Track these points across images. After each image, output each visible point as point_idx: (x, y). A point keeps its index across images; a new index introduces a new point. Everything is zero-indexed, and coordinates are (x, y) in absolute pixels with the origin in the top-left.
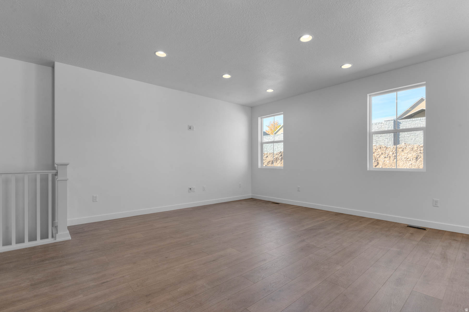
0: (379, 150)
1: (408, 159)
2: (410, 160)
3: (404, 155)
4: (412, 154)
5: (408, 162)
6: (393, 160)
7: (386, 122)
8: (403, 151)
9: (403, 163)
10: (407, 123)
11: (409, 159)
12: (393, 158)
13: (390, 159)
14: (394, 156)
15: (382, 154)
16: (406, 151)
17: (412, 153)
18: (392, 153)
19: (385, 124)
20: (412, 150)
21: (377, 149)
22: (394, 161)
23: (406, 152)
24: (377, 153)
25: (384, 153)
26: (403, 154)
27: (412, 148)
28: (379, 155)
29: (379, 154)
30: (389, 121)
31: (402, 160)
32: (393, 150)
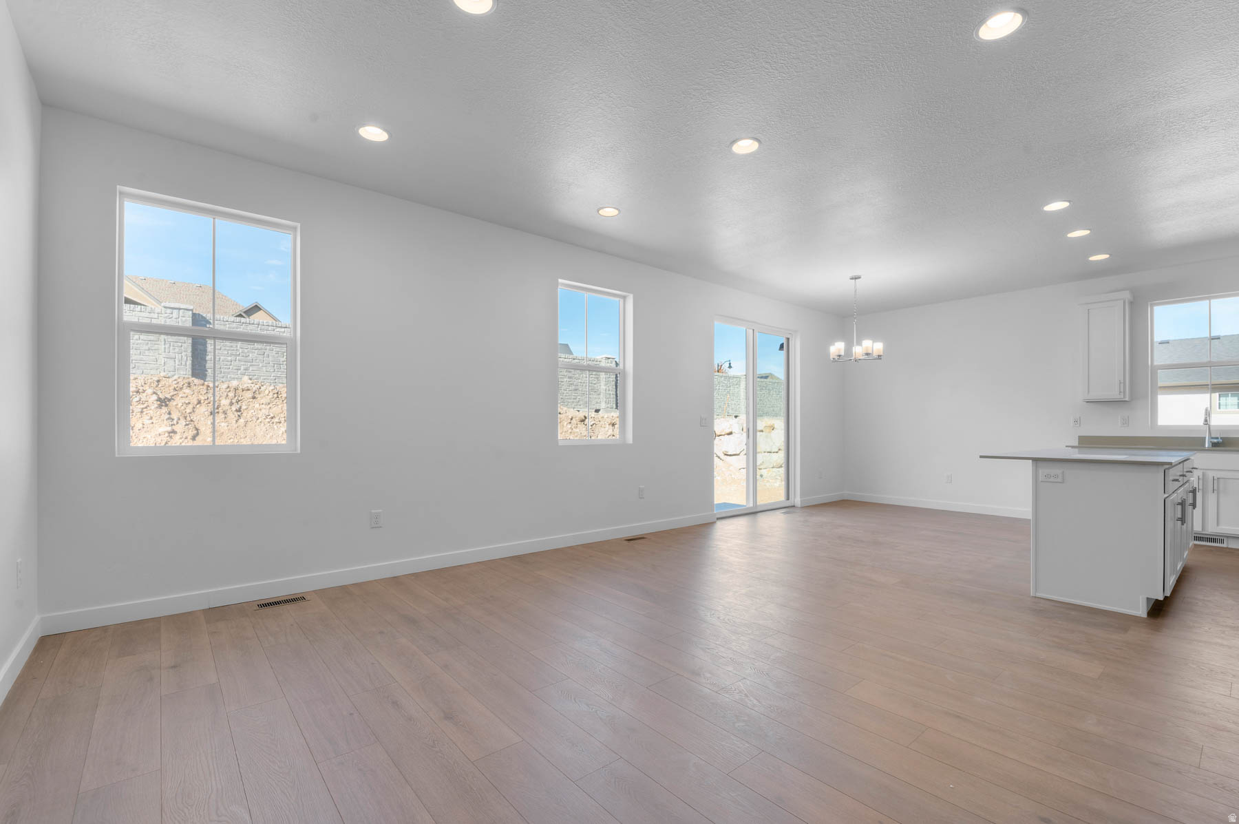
0: (187, 391)
1: (272, 418)
2: (280, 423)
3: (261, 410)
4: (280, 406)
5: (275, 427)
6: (237, 421)
7: (169, 311)
8: (254, 398)
9: (264, 429)
10: (228, 326)
11: (276, 420)
12: (233, 416)
13: (225, 417)
14: (237, 411)
15: (199, 402)
16: (262, 398)
17: (278, 403)
18: (228, 401)
19: (166, 315)
20: (278, 397)
21: (181, 389)
22: (238, 424)
23: (263, 401)
24: (183, 401)
25: (206, 402)
26: (257, 406)
27: (277, 393)
28: (191, 406)
29: (189, 403)
30: (180, 309)
31: (260, 420)
32: (227, 395)
